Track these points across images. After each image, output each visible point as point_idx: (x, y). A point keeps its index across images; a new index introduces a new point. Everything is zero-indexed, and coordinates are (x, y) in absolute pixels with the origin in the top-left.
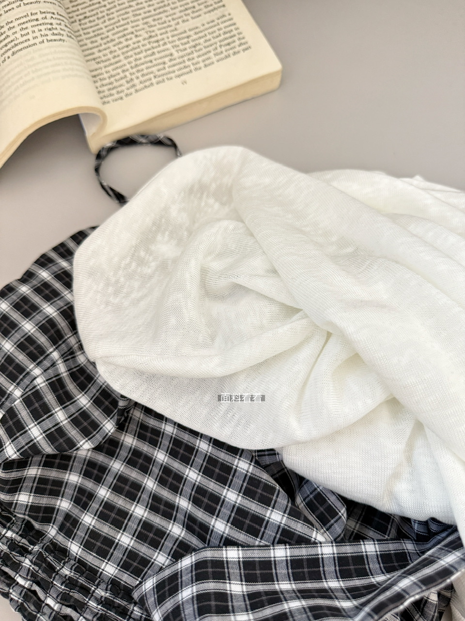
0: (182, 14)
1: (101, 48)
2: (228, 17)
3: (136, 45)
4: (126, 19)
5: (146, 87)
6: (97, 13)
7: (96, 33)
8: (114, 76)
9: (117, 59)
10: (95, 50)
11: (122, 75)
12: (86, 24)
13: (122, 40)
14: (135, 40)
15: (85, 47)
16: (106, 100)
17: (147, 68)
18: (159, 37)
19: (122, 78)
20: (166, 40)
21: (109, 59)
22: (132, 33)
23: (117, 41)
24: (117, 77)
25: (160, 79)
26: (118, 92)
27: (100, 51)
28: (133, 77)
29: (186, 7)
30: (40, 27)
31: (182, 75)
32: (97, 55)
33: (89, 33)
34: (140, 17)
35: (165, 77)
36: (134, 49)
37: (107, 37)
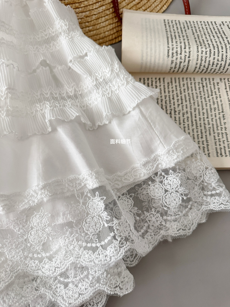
1: (178, 87)
3: (172, 102)
4: (194, 104)
6: (204, 92)
10: (177, 84)
13: (179, 98)
14: (176, 103)
15: (181, 80)
18: (173, 116)
21: (168, 88)
22: (182, 103)
23: (179, 95)
27: (176, 86)
32: (174, 85)
33: (191, 84)
34: (193, 111)
36: (170, 101)
37: (185, 92)
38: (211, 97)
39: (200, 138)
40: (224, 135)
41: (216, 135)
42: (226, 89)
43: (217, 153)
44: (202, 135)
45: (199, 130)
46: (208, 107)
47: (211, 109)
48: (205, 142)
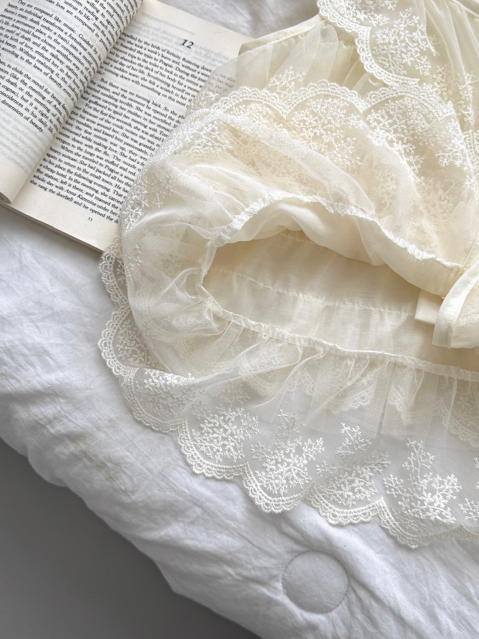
1: (78, 138)
3: (96, 159)
4: (115, 132)
5: (66, 198)
6: (105, 108)
7: (88, 123)
8: (61, 168)
9: (76, 157)
10: (72, 136)
11: (64, 173)
12: (91, 108)
13: (95, 146)
14: (101, 155)
15: (68, 127)
16: (36, 180)
17: (83, 184)
18: (117, 169)
19: (62, 175)
20: (118, 176)
21: (72, 152)
22: (106, 148)
23: (91, 144)
24: (61, 171)
25: (80, 201)
26: (49, 183)
27: (74, 139)
28: (69, 182)
30: (39, 105)
31: (95, 212)
32: (70, 141)
33: (84, 118)
34: (124, 139)
35: (84, 203)
36: (93, 161)
37: (90, 134)
42: (117, 75)
46: (132, 116)
47: (136, 114)
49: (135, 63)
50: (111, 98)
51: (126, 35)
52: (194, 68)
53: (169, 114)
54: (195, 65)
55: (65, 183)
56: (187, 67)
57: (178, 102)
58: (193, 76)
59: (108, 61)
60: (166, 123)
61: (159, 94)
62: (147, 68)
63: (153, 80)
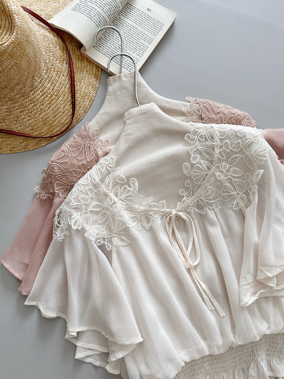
0: (133, 48)
1: (109, 35)
2: (138, 61)
3: (115, 43)
5: (104, 54)
6: (120, 27)
9: (108, 41)
12: (115, 26)
13: (115, 39)
14: (117, 42)
15: (107, 31)
17: (110, 51)
19: (103, 47)
21: (107, 40)
23: (114, 38)
24: (103, 45)
25: (108, 56)
26: (99, 48)
27: (108, 36)
28: (105, 49)
29: (136, 48)
30: (98, 19)
36: (114, 44)
37: (114, 34)
38: (124, 26)
39: (138, 45)
40: (144, 35)
41: (141, 38)
42: (125, 17)
43: (149, 43)
44: (138, 43)
45: (135, 43)
46: (128, 31)
47: (129, 30)
48: (141, 44)
49: (131, 14)
50: (122, 24)
51: (129, 4)
52: (150, 18)
53: (140, 32)
54: (151, 17)
55: (104, 49)
56: (148, 18)
57: (143, 28)
58: (149, 21)
59: (122, 11)
60: (139, 35)
61: (138, 25)
62: (135, 16)
63: (136, 20)
